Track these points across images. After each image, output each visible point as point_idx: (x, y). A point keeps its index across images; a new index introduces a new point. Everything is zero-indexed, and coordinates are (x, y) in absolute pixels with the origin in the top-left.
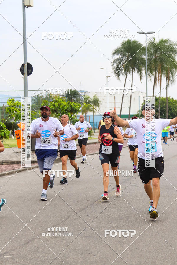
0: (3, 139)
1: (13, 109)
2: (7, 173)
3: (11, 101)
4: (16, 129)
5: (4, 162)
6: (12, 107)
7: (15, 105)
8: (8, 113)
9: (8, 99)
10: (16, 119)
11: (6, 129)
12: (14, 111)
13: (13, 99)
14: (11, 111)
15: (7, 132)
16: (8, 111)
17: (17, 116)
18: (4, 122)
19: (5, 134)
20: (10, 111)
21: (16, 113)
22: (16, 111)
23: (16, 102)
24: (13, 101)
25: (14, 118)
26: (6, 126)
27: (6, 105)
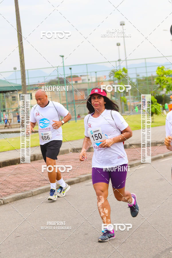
0: (154, 115)
1: (163, 79)
2: (162, 155)
3: (160, 70)
4: (168, 103)
5: (158, 143)
6: (162, 76)
7: (165, 74)
8: (157, 84)
9: (157, 67)
10: (168, 90)
11: (156, 103)
12: (165, 81)
13: (163, 67)
14: (162, 81)
15: (158, 107)
16: (158, 81)
17: (169, 87)
18: (153, 95)
19: (156, 109)
20: (160, 81)
21: (167, 83)
22: (167, 81)
23: (166, 70)
24: (162, 69)
25: (165, 90)
26: (156, 100)
27: (155, 74)
